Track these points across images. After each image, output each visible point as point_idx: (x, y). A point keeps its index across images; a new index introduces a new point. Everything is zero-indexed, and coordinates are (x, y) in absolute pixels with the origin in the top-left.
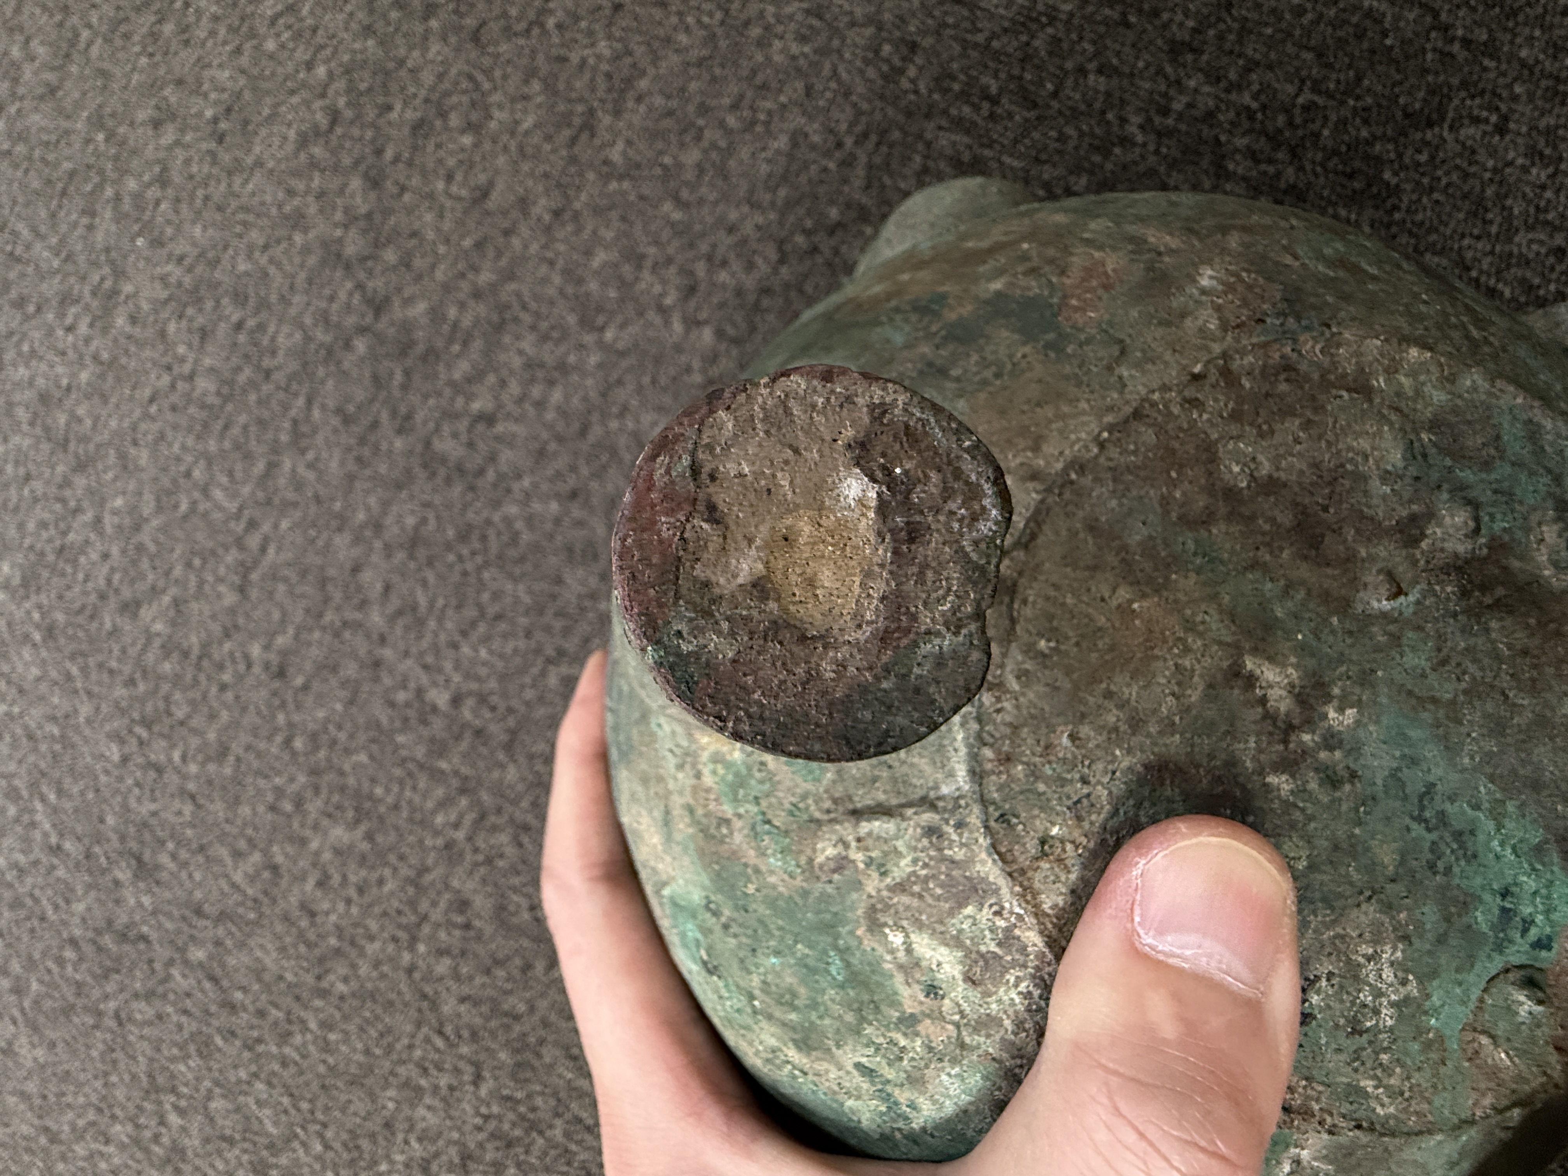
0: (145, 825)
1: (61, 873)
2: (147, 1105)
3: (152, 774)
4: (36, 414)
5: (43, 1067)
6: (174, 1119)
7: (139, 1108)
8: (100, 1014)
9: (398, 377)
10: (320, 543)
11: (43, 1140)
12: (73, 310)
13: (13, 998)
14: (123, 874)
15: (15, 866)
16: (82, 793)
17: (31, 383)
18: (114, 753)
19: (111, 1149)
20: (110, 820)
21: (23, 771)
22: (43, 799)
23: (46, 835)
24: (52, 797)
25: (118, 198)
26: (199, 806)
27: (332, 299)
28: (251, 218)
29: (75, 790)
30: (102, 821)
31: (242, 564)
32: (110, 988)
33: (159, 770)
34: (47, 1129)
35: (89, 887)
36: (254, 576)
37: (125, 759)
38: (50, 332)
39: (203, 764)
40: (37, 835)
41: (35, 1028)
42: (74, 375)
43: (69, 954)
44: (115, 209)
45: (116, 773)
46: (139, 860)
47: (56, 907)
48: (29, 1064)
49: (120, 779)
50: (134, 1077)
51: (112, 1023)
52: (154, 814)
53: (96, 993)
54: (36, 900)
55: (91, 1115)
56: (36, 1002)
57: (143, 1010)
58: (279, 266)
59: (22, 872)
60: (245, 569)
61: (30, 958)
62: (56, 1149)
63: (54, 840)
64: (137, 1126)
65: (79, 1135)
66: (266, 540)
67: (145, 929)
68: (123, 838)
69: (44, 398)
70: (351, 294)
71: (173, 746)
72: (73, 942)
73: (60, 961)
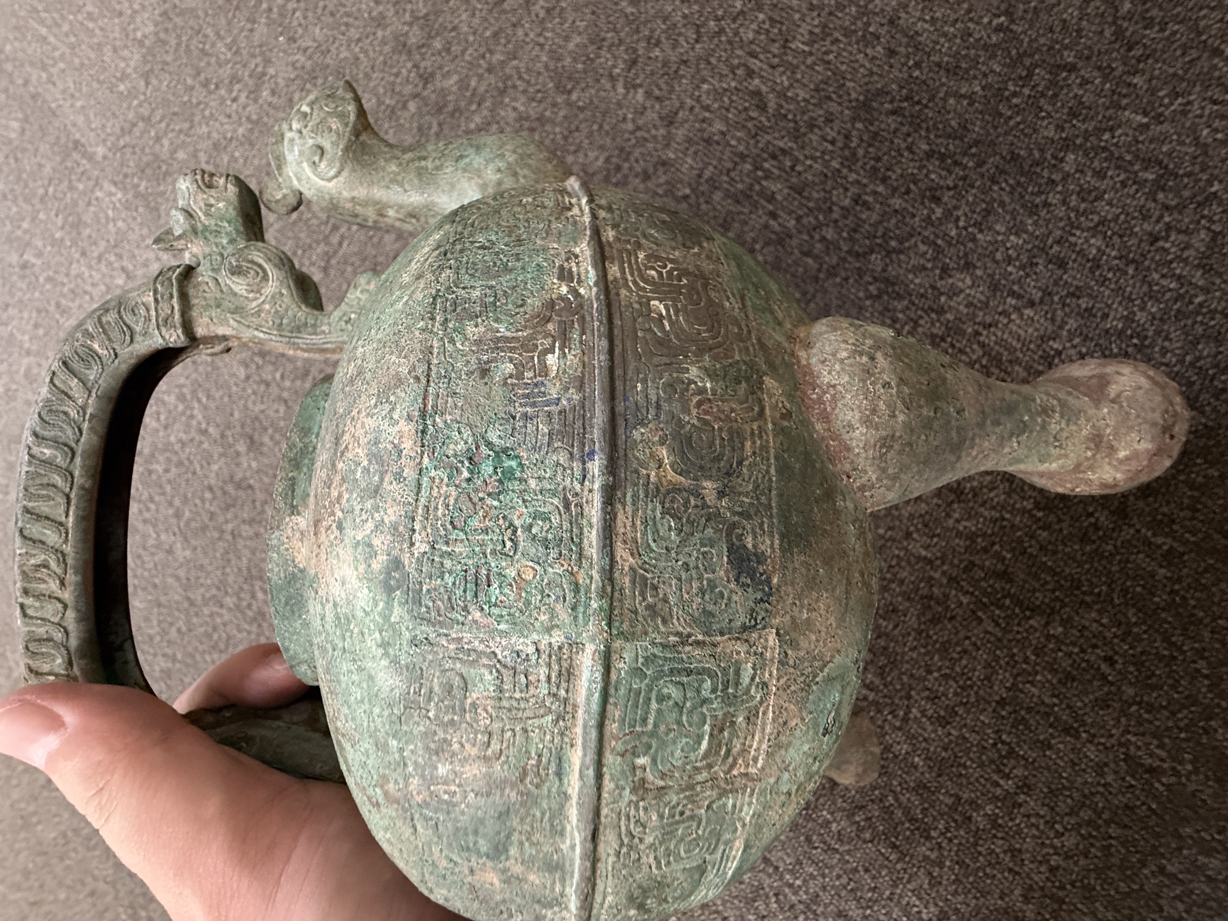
0: (257, 418)
1: (206, 445)
2: (246, 587)
3: (263, 387)
4: (210, 156)
5: (189, 561)
6: (260, 595)
7: (241, 589)
8: (223, 532)
9: (435, 128)
10: (375, 240)
11: (186, 605)
12: (237, 87)
13: (173, 521)
14: (241, 447)
15: (180, 441)
16: (222, 398)
17: (209, 136)
18: (242, 373)
19: (224, 611)
20: (237, 415)
21: (188, 382)
22: (199, 401)
23: (199, 423)
24: (204, 400)
25: (270, 10)
26: (288, 407)
27: (397, 75)
28: (351, 20)
29: (218, 395)
30: (232, 415)
31: (327, 253)
32: (229, 516)
33: (268, 385)
34: (188, 598)
35: (221, 455)
36: (333, 261)
37: (248, 378)
38: (223, 100)
39: (293, 381)
40: (194, 423)
41: (186, 539)
42: (235, 131)
43: (208, 495)
44: (268, 18)
45: (242, 385)
46: (251, 438)
47: (202, 467)
48: (181, 559)
49: (244, 389)
50: (240, 570)
51: (229, 538)
52: (263, 411)
53: (221, 519)
54: (191, 462)
55: (214, 591)
56: (187, 524)
57: (247, 530)
58: (366, 52)
59: (183, 444)
60: (328, 257)
61: (186, 497)
62: (193, 610)
63: (204, 426)
64: (239, 599)
65: (206, 602)
66: (343, 237)
67: (252, 482)
68: (243, 426)
69: (216, 146)
70: (410, 72)
71: (276, 370)
72: (210, 489)
73: (203, 500)
